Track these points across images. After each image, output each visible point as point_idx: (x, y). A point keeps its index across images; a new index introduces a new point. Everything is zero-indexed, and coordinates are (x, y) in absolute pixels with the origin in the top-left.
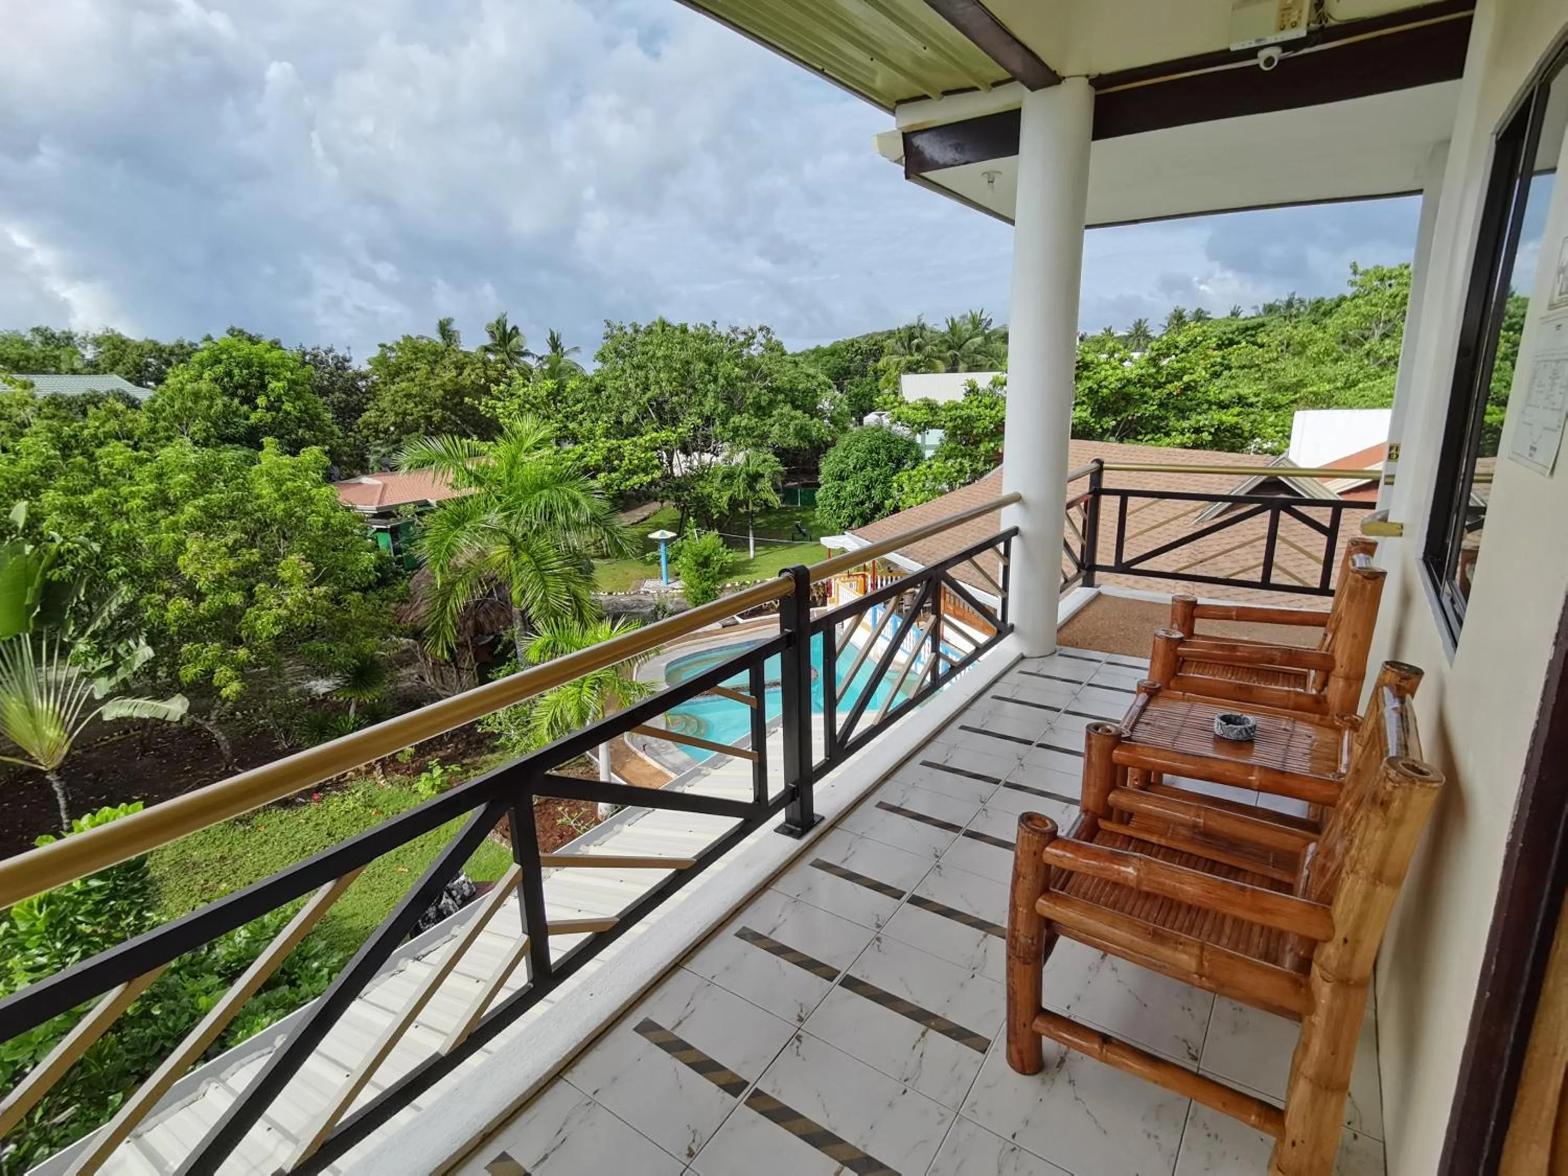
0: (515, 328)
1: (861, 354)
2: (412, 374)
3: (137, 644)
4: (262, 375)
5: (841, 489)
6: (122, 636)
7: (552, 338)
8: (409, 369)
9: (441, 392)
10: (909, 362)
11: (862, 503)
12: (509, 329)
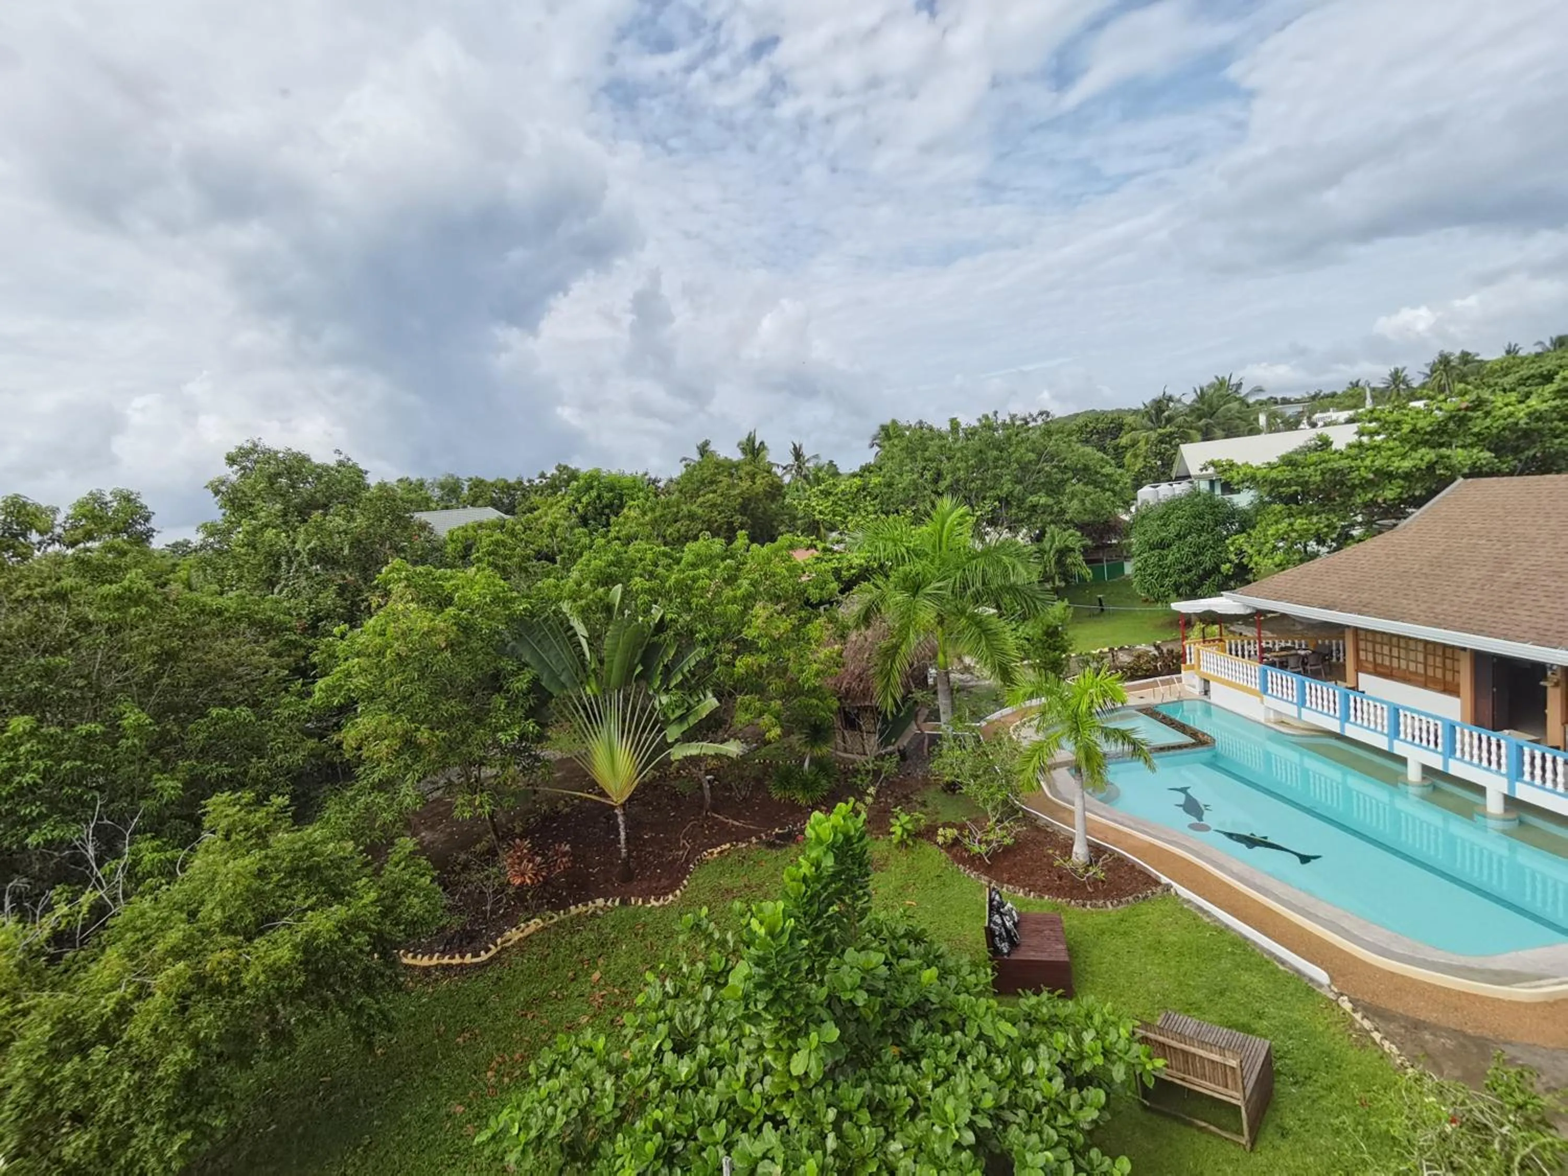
0: (762, 443)
1: (1098, 433)
2: (714, 487)
3: (705, 696)
4: (621, 496)
5: (1162, 558)
6: (692, 691)
7: (795, 448)
8: (712, 482)
9: (740, 500)
10: (1160, 435)
11: (1189, 570)
12: (757, 444)
